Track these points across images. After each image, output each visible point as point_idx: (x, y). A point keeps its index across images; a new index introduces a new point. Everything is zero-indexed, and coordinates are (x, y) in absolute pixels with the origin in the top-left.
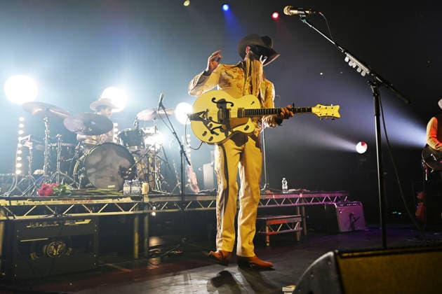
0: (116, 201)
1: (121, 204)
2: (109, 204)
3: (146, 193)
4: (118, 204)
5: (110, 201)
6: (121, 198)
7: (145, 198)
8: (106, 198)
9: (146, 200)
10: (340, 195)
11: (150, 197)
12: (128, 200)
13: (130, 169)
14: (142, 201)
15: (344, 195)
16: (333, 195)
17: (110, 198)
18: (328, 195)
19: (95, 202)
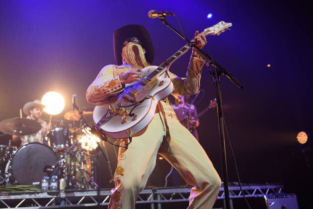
0: (33, 196)
1: (37, 200)
2: (27, 199)
3: (64, 188)
4: (35, 199)
5: (28, 196)
6: (38, 193)
7: (61, 193)
8: (23, 193)
9: (63, 195)
10: (272, 187)
11: (66, 192)
12: (45, 195)
13: (53, 167)
14: (58, 196)
15: (278, 187)
16: (264, 187)
17: (27, 193)
18: (258, 188)
19: (13, 197)
